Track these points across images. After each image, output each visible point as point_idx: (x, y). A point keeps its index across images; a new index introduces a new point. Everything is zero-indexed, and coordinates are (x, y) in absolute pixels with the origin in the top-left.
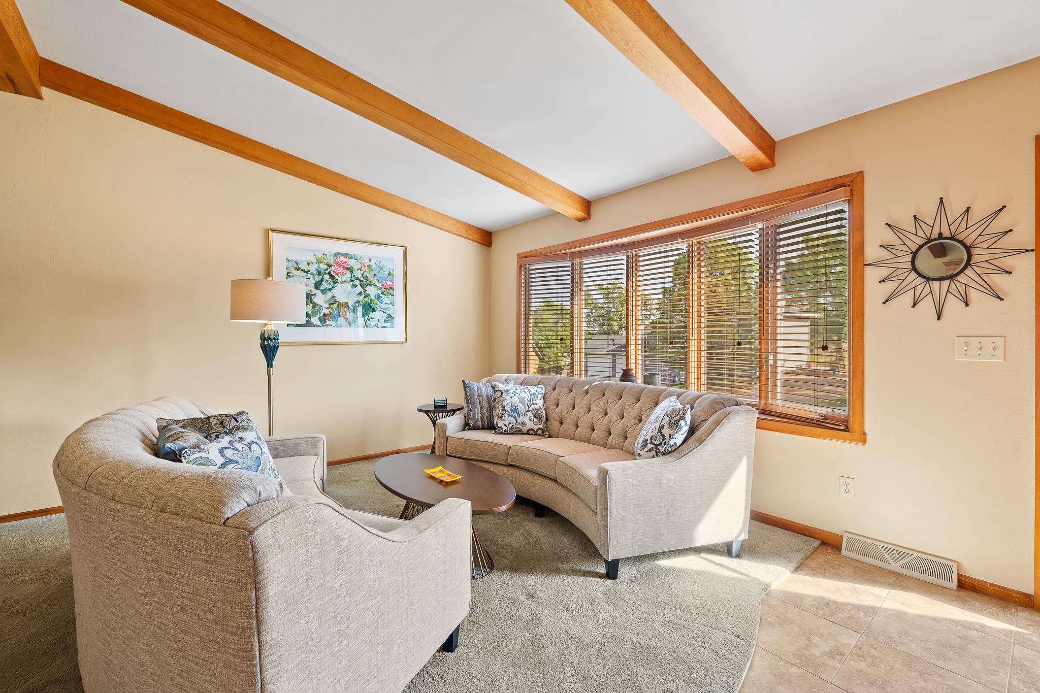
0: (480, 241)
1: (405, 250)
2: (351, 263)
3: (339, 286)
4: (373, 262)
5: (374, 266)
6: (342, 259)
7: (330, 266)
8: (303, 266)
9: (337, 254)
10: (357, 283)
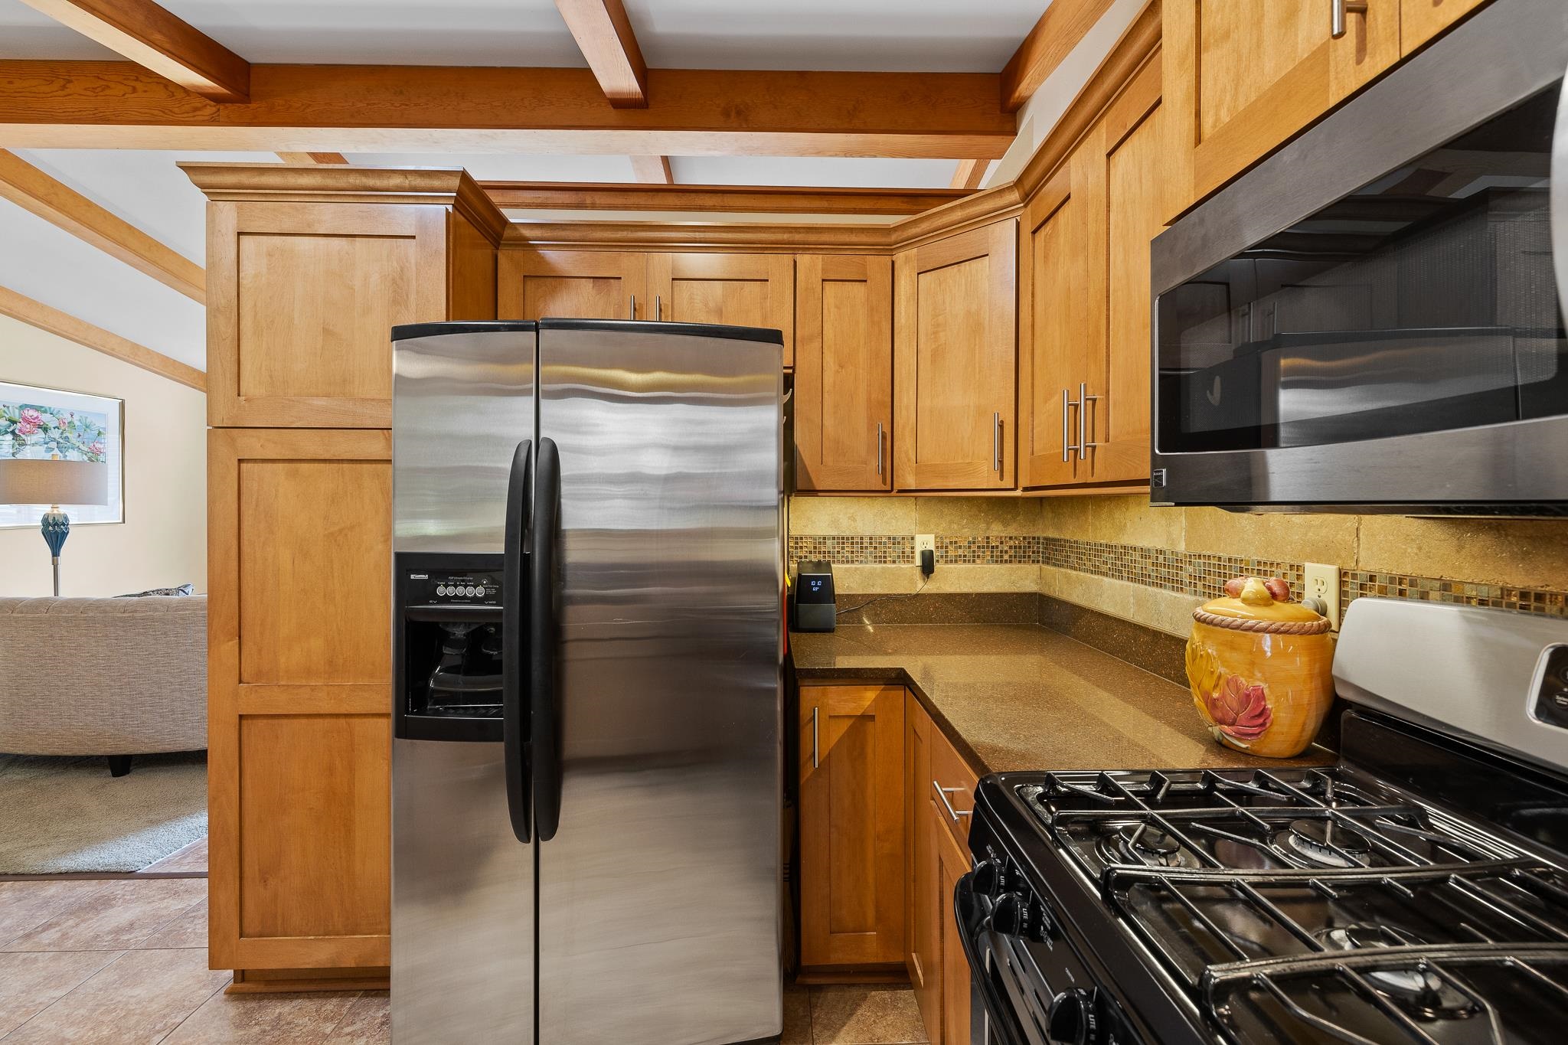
1: (122, 405)
2: (45, 418)
3: (26, 448)
4: (76, 418)
5: (76, 423)
6: (32, 413)
7: (14, 422)
9: (23, 407)
10: (53, 445)
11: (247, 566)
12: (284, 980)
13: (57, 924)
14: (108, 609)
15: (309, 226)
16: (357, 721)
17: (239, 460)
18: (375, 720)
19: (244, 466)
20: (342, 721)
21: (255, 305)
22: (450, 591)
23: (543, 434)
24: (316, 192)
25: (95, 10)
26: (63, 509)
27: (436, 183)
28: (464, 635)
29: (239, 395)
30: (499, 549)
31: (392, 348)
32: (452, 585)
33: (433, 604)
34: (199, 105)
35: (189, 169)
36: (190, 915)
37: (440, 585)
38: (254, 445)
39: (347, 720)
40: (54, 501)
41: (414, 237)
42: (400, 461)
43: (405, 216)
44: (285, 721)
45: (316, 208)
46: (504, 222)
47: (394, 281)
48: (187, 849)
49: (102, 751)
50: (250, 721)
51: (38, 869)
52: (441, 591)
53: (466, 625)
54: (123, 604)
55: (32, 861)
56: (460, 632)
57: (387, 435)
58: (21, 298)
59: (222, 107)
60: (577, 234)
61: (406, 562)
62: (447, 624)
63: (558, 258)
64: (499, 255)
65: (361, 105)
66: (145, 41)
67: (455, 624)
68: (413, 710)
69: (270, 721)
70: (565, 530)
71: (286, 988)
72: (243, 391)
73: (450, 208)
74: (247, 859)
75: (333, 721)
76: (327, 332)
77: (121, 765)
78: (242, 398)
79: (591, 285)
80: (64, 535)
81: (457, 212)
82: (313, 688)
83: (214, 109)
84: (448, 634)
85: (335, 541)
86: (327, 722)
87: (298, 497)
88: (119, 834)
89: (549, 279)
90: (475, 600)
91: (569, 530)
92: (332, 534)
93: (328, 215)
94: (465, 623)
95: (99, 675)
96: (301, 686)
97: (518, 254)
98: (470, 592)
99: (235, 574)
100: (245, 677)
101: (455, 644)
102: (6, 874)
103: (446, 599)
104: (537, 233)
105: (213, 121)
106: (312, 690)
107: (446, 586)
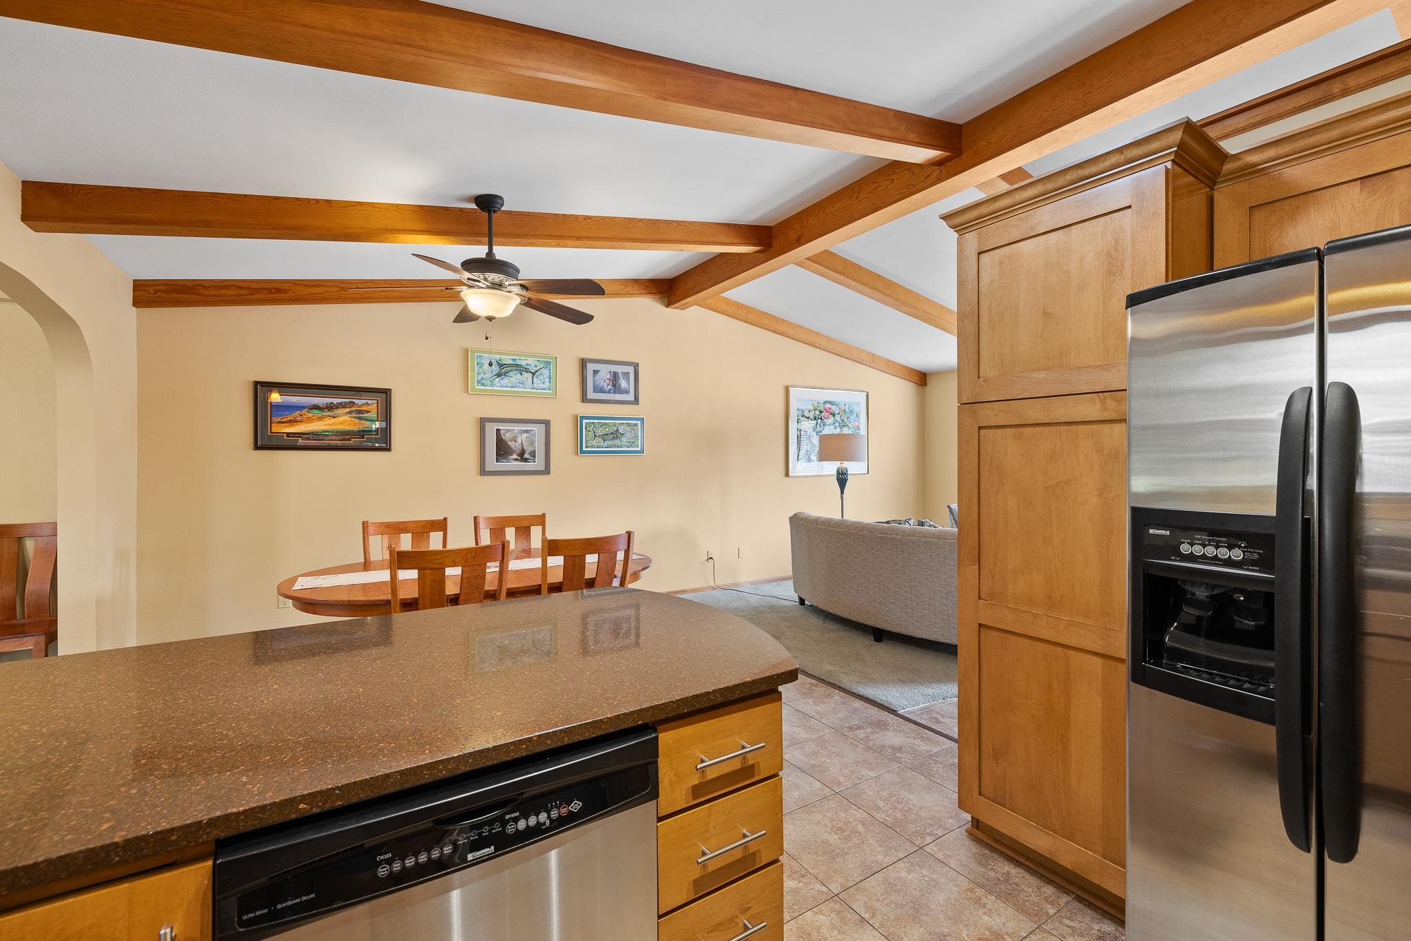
0: (919, 382)
1: (867, 395)
2: (834, 408)
3: (826, 427)
4: (847, 406)
5: (847, 410)
6: (828, 406)
7: (821, 412)
8: (806, 414)
9: (825, 402)
10: (837, 424)
11: (984, 509)
12: (1009, 847)
13: (863, 728)
14: (873, 530)
15: (1032, 229)
16: (1072, 653)
17: (979, 427)
18: (1090, 657)
19: (982, 431)
20: (1060, 650)
21: (990, 305)
22: (1198, 550)
23: (1331, 377)
24: (1037, 200)
25: (883, 136)
26: (846, 464)
27: (1155, 145)
28: (1207, 597)
29: (979, 378)
30: (1270, 510)
31: (1127, 314)
32: (1199, 544)
33: (1175, 560)
34: (929, 173)
35: (945, 218)
36: (934, 758)
37: (1184, 543)
38: (990, 415)
39: (1064, 650)
40: (842, 459)
41: (1129, 207)
42: (1135, 421)
43: (1118, 191)
44: (1012, 637)
45: (1038, 213)
46: (1223, 156)
47: (1109, 254)
48: (924, 708)
49: (869, 623)
50: (986, 631)
51: (848, 688)
52: (1185, 548)
53: (1208, 587)
54: (880, 528)
55: (846, 681)
56: (1201, 593)
57: (1102, 398)
58: (824, 336)
59: (943, 167)
60: (1334, 133)
61: (1142, 517)
62: (1184, 582)
63: (1302, 174)
64: (1215, 197)
65: (1047, 113)
66: (906, 142)
67: (1193, 584)
68: (1150, 660)
69: (1000, 634)
70: (1361, 494)
71: (1010, 853)
72: (981, 374)
73: (1169, 165)
74: (984, 737)
75: (1052, 648)
76: (1046, 314)
77: (879, 635)
78: (981, 379)
79: (1359, 188)
80: (846, 480)
81: (1175, 167)
82: (1035, 616)
83: (939, 171)
84: (1185, 592)
85: (1054, 493)
86: (1046, 647)
87: (1022, 455)
88: (884, 682)
89: (1287, 201)
90: (1229, 563)
91: (1370, 494)
92: (1051, 487)
93: (1047, 215)
94: (1207, 584)
95: (869, 573)
96: (1025, 612)
97: (1241, 187)
98: (1223, 553)
99: (976, 515)
100: (983, 595)
101: (1196, 603)
102: (835, 685)
103: (1191, 558)
104: (1271, 153)
105: (939, 180)
106: (1034, 617)
107: (1192, 545)
